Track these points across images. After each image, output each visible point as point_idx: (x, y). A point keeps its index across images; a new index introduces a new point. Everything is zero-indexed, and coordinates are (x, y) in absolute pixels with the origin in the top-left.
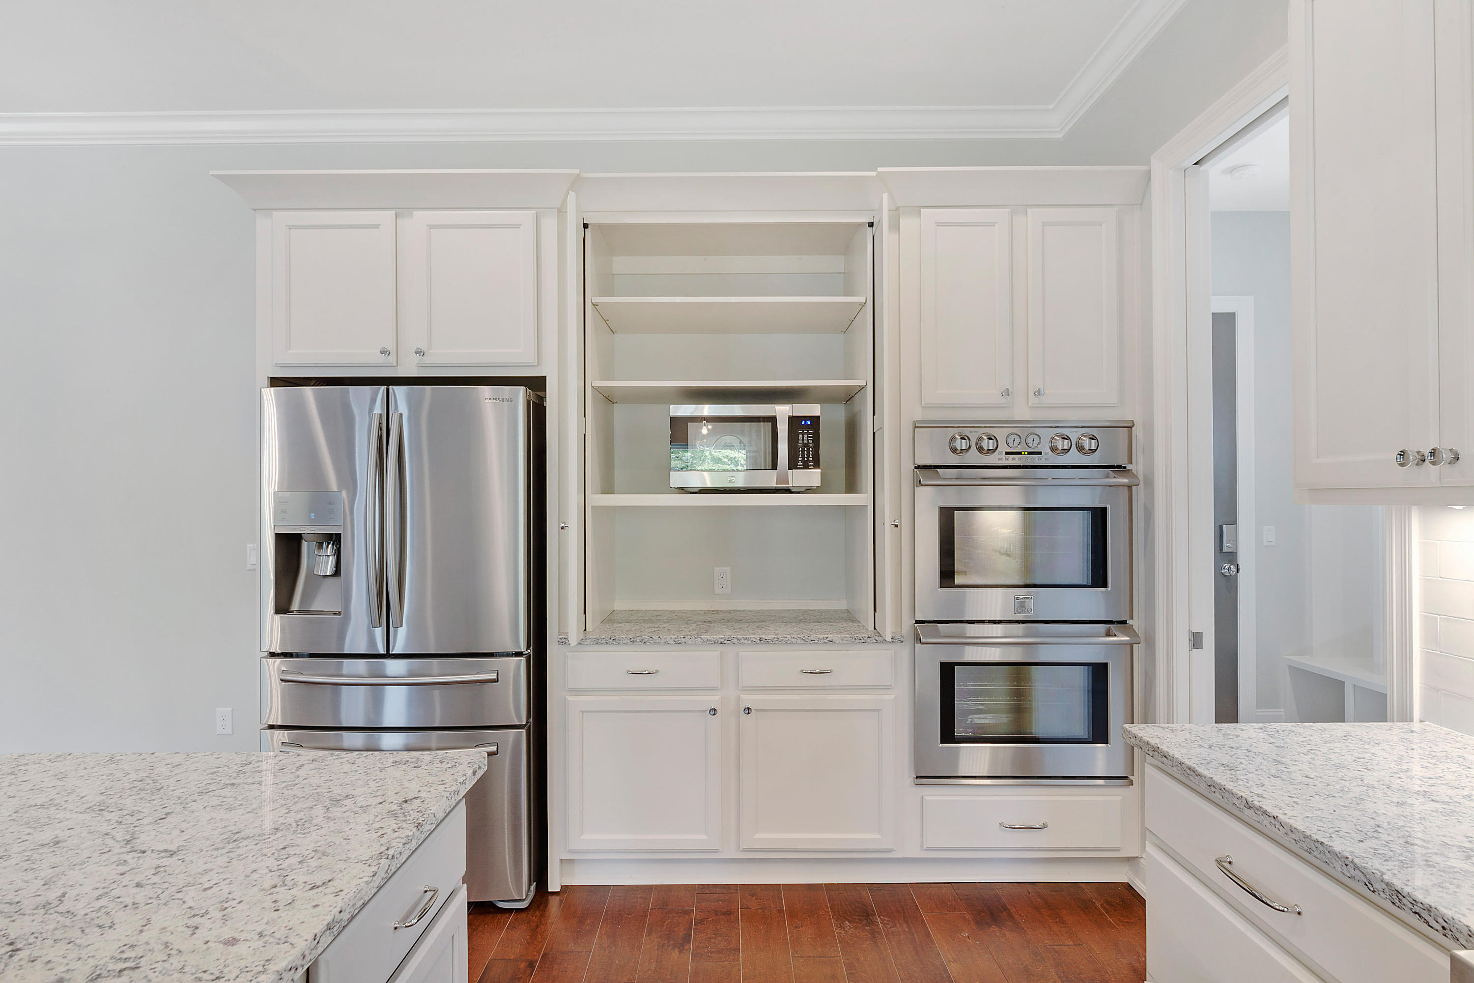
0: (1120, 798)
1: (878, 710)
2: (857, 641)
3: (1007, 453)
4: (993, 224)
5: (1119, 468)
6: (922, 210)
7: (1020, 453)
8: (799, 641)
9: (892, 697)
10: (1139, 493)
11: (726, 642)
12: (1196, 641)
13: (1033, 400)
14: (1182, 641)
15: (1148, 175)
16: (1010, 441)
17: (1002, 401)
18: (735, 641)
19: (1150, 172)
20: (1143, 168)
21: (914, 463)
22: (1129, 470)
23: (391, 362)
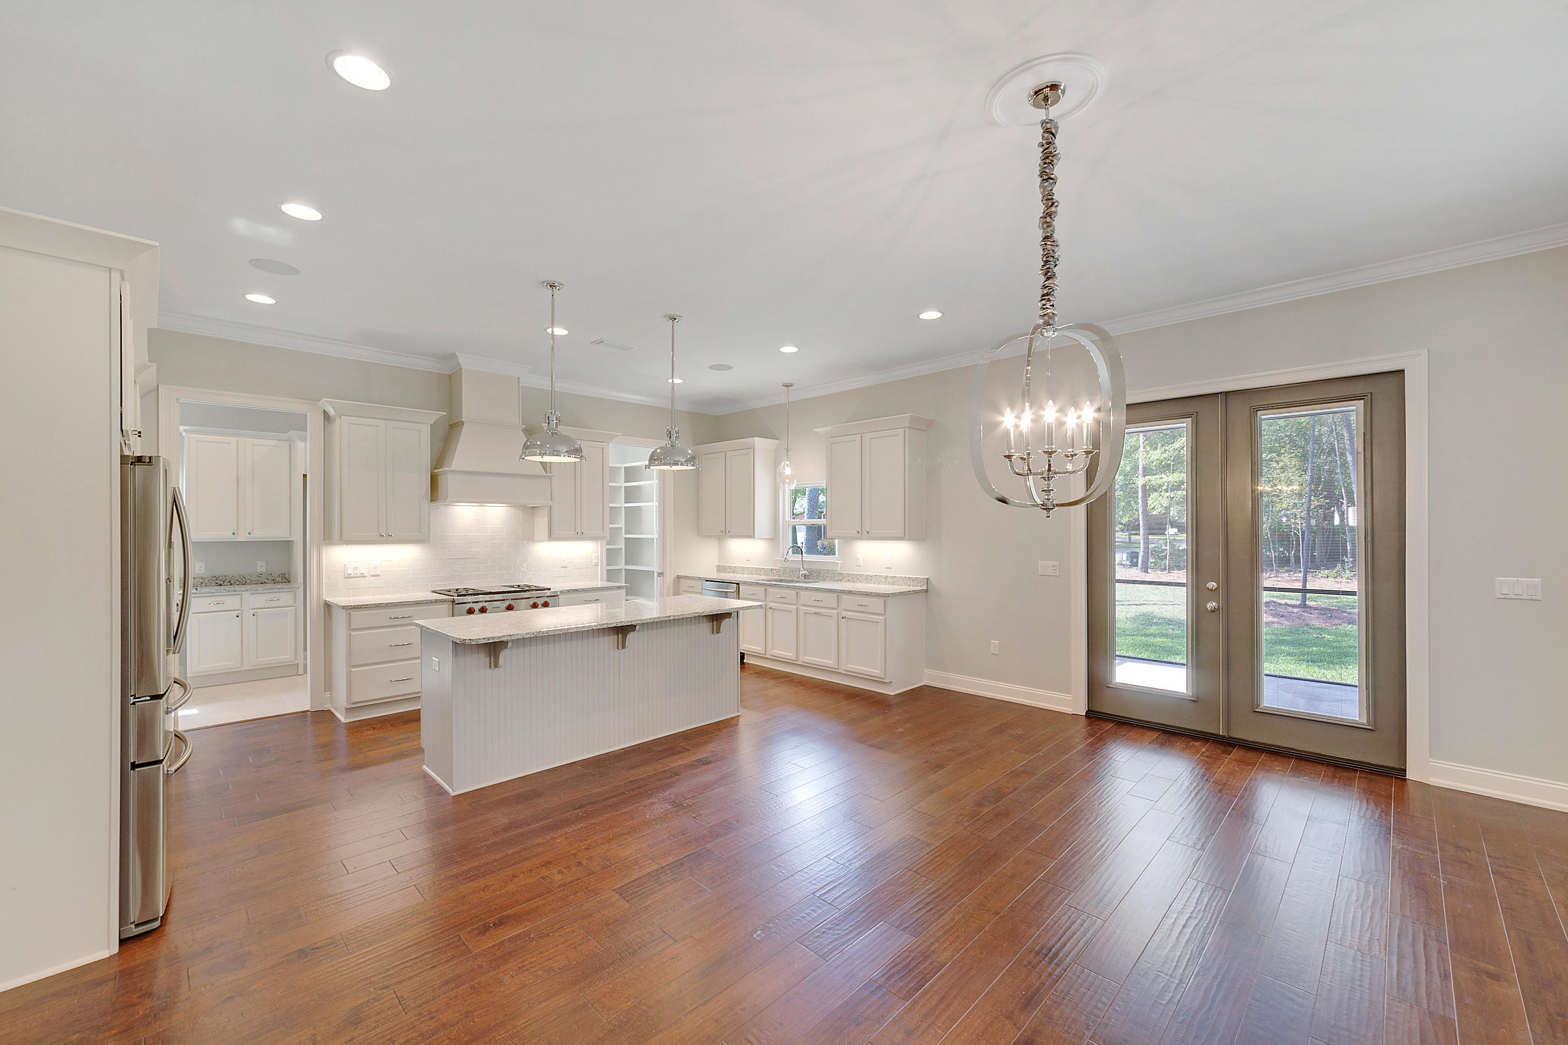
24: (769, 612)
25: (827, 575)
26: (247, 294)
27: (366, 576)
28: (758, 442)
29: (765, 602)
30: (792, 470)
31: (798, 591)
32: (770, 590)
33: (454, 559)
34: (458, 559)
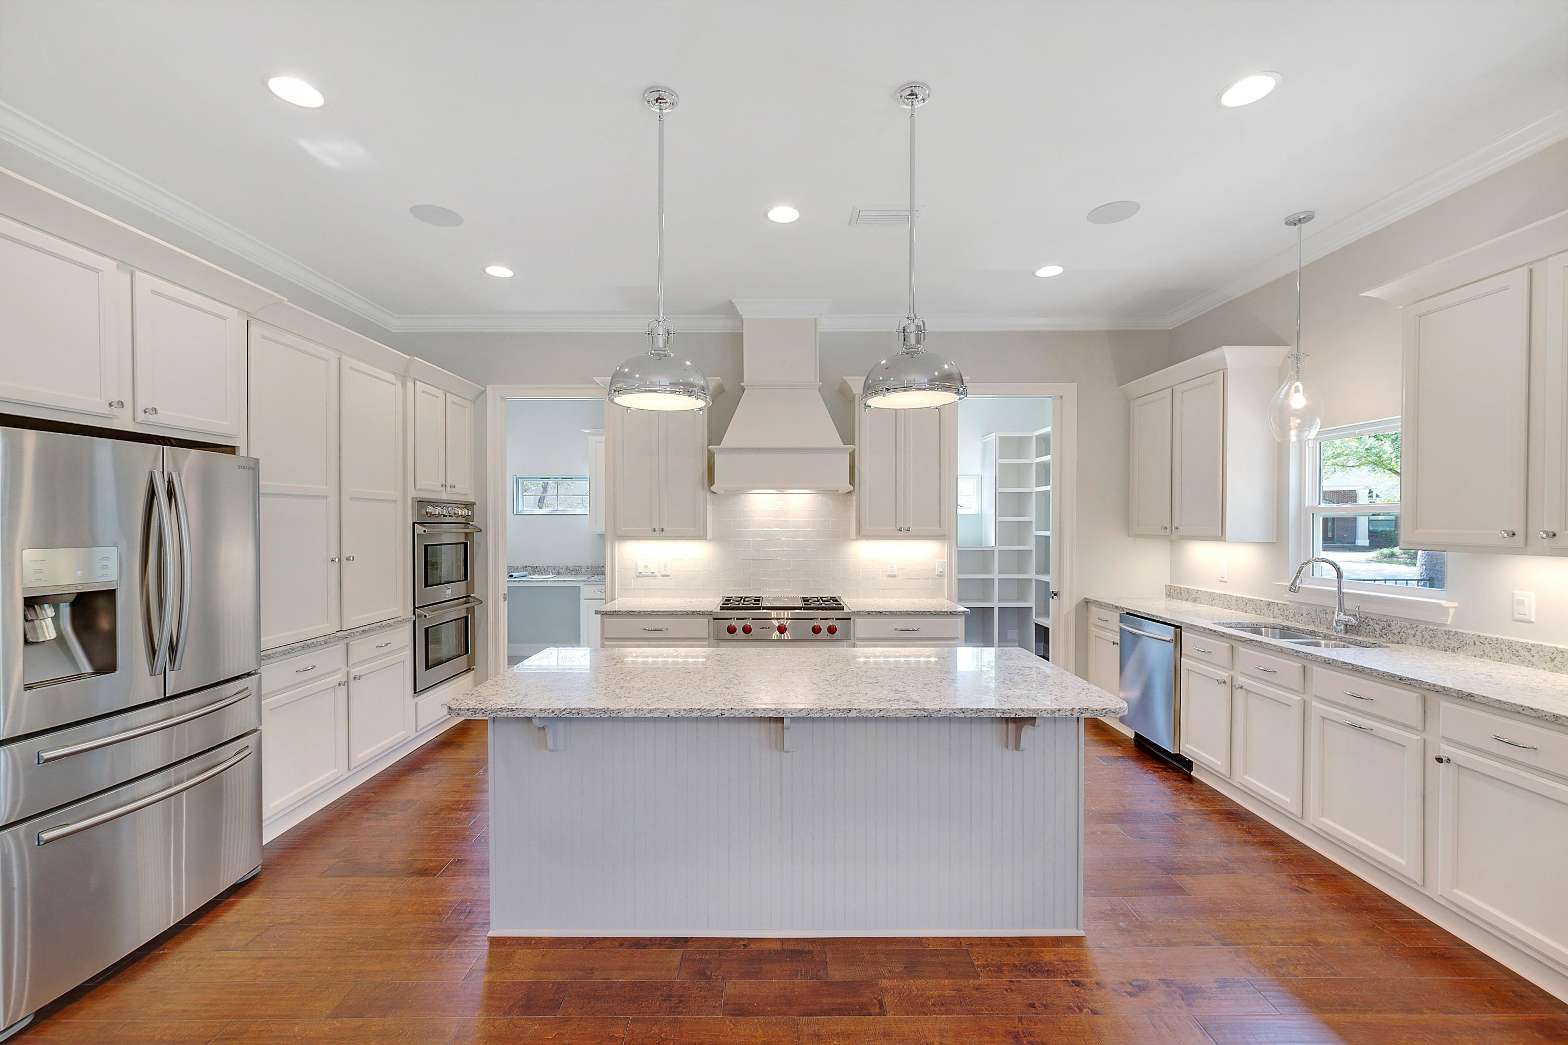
1: (404, 661)
2: (393, 623)
4: (438, 397)
6: (417, 382)
7: (447, 516)
8: (378, 628)
10: (475, 535)
12: (505, 597)
13: (449, 489)
14: (501, 598)
15: (483, 392)
17: (441, 489)
19: (485, 391)
21: (413, 521)
23: (116, 414)
24: (1239, 695)
25: (1411, 632)
26: (487, 267)
27: (656, 576)
28: (1231, 355)
29: (1232, 673)
30: (1307, 399)
31: (1307, 663)
32: (1241, 649)
33: (750, 560)
34: (753, 560)
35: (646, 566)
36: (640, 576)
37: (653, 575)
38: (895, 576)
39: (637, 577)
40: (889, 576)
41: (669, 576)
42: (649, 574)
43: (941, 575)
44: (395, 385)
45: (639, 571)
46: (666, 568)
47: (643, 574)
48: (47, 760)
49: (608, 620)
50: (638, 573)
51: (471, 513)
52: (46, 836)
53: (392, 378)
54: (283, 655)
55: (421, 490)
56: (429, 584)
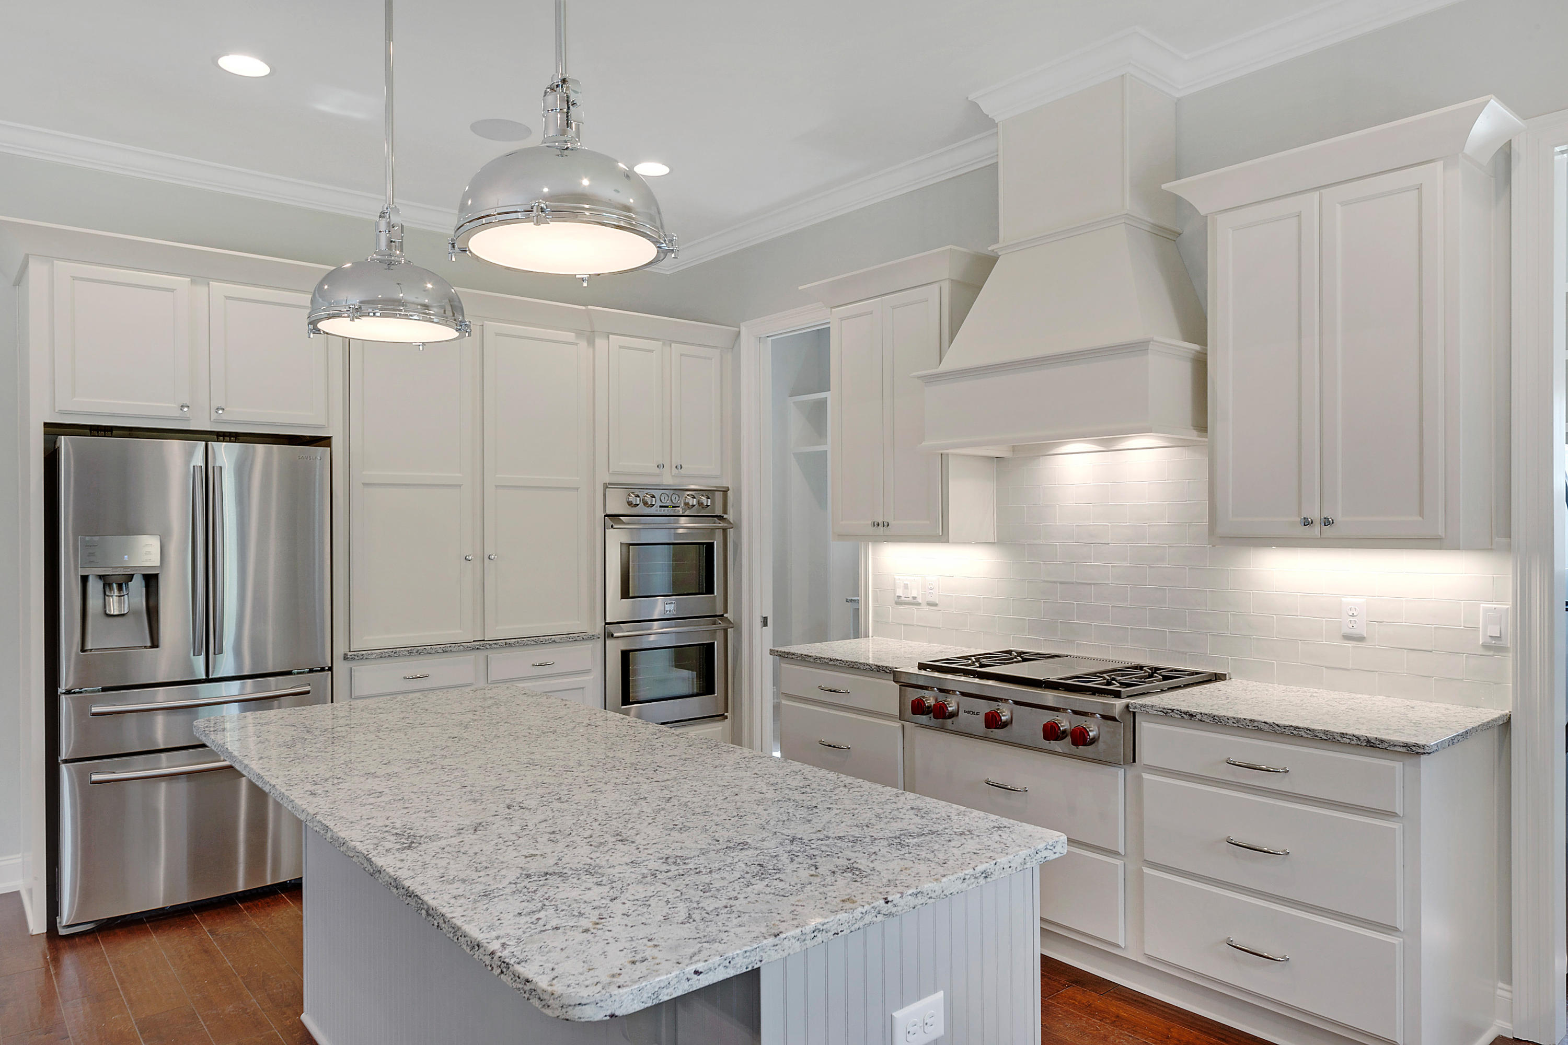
0: (721, 728)
1: (583, 688)
2: (571, 640)
3: (661, 507)
4: (652, 351)
5: (720, 518)
6: (610, 336)
7: (667, 507)
8: (532, 643)
9: (592, 677)
10: (731, 533)
11: (481, 648)
12: (765, 622)
13: (674, 471)
14: (758, 622)
15: (739, 334)
16: (662, 499)
17: (658, 471)
18: (488, 646)
19: (740, 332)
20: (737, 329)
21: (605, 510)
22: (725, 519)
23: (188, 416)
27: (920, 604)
33: (1055, 582)
34: (1061, 583)
35: (906, 587)
36: (899, 602)
37: (914, 603)
38: (1361, 639)
39: (897, 603)
40: (1347, 637)
41: (936, 605)
42: (910, 599)
43: (1494, 646)
44: (577, 344)
45: (897, 595)
46: (931, 591)
47: (903, 598)
48: (94, 714)
49: (786, 666)
50: (896, 597)
51: (711, 501)
52: (95, 777)
53: (570, 337)
54: (381, 657)
55: (614, 474)
56: (631, 595)
